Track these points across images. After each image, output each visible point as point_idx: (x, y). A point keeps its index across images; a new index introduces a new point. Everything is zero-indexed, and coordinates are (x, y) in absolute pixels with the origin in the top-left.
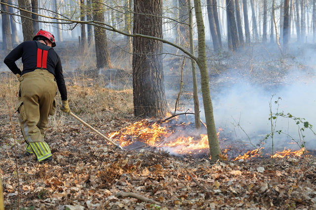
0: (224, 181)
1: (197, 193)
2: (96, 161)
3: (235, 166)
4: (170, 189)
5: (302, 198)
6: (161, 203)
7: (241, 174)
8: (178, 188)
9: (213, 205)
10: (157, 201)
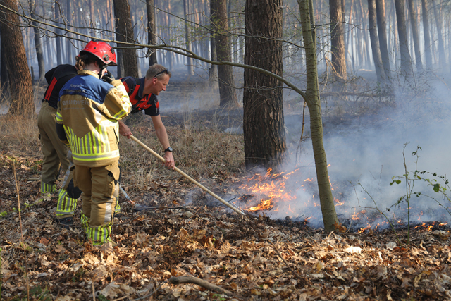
0: (333, 261)
1: (289, 279)
2: (169, 230)
3: (355, 240)
4: (253, 272)
5: (433, 289)
6: (233, 292)
7: (360, 253)
8: (265, 270)
9: (304, 297)
10: (227, 289)
